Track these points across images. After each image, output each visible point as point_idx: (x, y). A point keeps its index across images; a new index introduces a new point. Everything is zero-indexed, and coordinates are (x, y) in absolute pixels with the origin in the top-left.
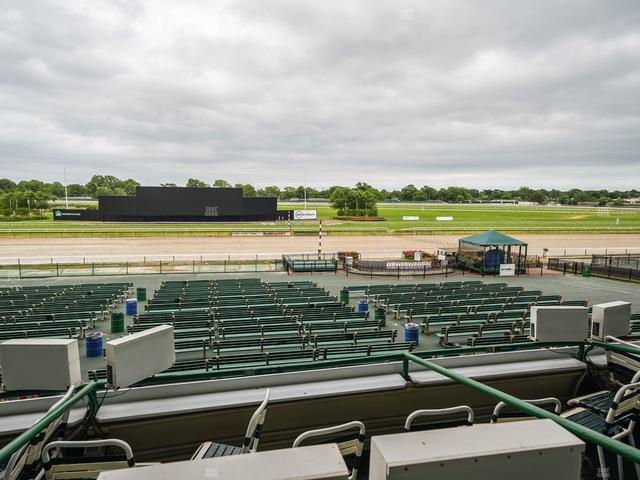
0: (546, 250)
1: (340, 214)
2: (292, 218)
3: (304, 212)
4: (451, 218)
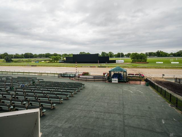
0: (163, 75)
1: (133, 61)
3: (120, 61)
4: (178, 63)
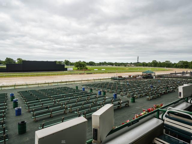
1: (78, 69)
3: (70, 68)
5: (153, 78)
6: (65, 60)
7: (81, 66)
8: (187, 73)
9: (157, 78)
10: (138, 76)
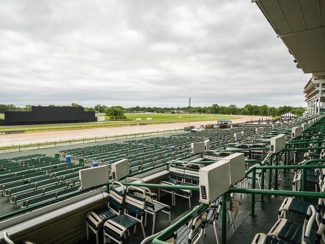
1: (112, 118)
2: (97, 121)
3: (101, 118)
4: (151, 119)
5: (230, 127)
6: (73, 104)
7: (116, 114)
8: (263, 121)
9: (234, 128)
10: (213, 125)
